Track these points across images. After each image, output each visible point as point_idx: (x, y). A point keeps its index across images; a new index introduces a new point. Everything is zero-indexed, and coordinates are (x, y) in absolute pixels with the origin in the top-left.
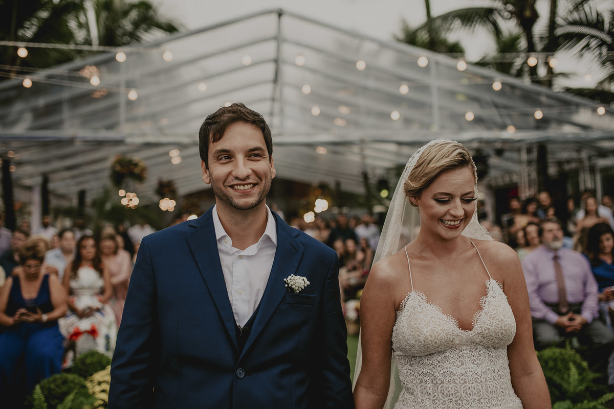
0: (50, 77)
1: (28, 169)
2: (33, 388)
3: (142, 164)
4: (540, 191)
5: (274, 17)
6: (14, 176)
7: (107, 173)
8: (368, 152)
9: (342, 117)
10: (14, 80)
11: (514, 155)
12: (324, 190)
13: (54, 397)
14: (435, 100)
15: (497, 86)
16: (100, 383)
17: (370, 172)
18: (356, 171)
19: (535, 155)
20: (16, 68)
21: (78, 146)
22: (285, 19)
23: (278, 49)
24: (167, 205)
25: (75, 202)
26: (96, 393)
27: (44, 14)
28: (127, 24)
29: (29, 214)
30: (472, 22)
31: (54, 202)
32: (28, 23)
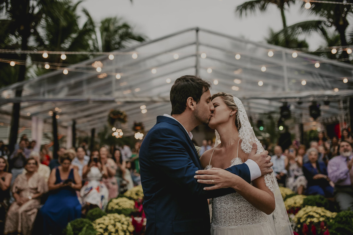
0: (77, 68)
1: (65, 117)
2: (67, 224)
3: (125, 113)
5: (194, 32)
6: (58, 121)
7: (106, 119)
8: (252, 105)
9: (236, 85)
10: (59, 70)
11: (336, 105)
13: (77, 230)
14: (286, 74)
15: (317, 65)
16: (99, 224)
19: (348, 104)
20: (60, 65)
21: (91, 104)
22: (200, 33)
23: (197, 50)
24: (139, 136)
25: (90, 134)
26: (97, 229)
27: (74, 36)
28: (117, 38)
29: (66, 142)
30: (309, 29)
31: (78, 134)
32: (66, 40)
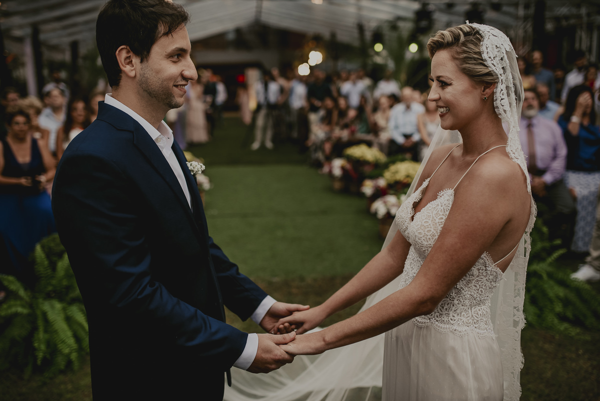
1: (16, 20)
4: (533, 50)
11: (511, 10)
12: (318, 41)
13: (54, 254)
17: (365, 23)
18: (351, 21)
19: (532, 11)
25: (67, 57)
31: (47, 55)
